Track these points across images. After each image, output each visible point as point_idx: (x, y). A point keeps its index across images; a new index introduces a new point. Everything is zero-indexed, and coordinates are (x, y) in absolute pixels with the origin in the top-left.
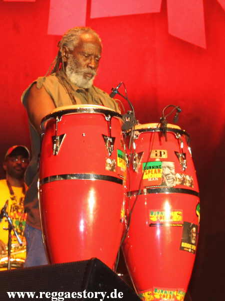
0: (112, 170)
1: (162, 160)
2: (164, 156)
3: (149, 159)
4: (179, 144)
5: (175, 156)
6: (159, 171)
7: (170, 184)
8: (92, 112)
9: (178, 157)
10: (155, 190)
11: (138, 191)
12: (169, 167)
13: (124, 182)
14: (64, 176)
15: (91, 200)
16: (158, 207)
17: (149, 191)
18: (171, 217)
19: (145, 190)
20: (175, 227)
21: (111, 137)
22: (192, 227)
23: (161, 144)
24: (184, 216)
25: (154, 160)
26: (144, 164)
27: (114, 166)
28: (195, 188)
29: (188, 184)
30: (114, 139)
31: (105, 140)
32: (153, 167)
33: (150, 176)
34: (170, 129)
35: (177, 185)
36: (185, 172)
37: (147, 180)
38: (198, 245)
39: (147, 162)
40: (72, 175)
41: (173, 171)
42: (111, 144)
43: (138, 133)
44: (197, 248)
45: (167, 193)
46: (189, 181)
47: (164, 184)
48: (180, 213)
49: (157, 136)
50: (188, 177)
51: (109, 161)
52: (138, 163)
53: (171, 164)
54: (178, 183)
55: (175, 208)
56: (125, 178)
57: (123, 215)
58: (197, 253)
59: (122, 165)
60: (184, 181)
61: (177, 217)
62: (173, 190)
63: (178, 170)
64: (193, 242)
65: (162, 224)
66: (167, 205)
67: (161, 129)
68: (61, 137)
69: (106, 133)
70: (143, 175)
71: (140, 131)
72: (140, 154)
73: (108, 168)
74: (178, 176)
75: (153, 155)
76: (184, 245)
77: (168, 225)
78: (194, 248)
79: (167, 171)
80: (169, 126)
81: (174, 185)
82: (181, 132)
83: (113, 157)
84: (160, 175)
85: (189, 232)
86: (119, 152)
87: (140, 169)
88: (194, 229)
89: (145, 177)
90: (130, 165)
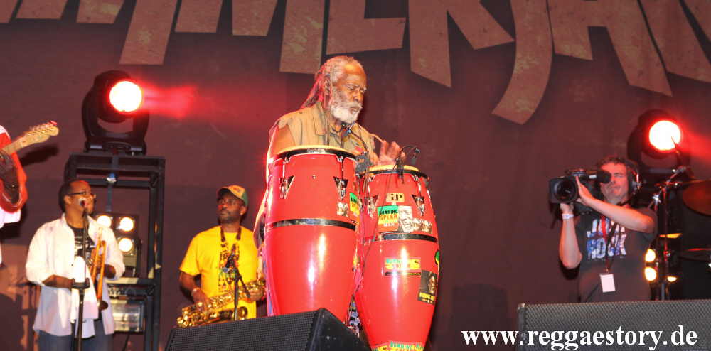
0: (344, 214)
1: (399, 204)
2: (401, 200)
3: (384, 204)
4: (417, 187)
5: (412, 199)
6: (396, 216)
7: (407, 229)
8: (323, 152)
9: (416, 200)
10: (391, 236)
11: (372, 237)
12: (406, 212)
13: (357, 227)
14: (292, 221)
15: (322, 246)
16: (394, 253)
17: (384, 237)
18: (409, 266)
19: (380, 237)
20: (413, 275)
21: (343, 180)
22: (431, 276)
23: (397, 187)
24: (422, 264)
25: (389, 204)
26: (379, 209)
27: (347, 211)
28: (434, 234)
29: (426, 230)
30: (346, 182)
31: (337, 183)
32: (389, 212)
33: (386, 222)
34: (407, 171)
35: (414, 231)
36: (424, 217)
37: (383, 225)
38: (438, 294)
39: (382, 206)
40: (301, 220)
41: (411, 216)
42: (343, 187)
43: (372, 175)
44: (437, 299)
45: (404, 239)
46: (427, 227)
47: (400, 230)
48: (418, 261)
49: (393, 179)
50: (426, 223)
51: (340, 205)
52: (372, 207)
53: (409, 209)
54: (416, 228)
55: (412, 254)
56: (358, 224)
57: (355, 262)
58: (436, 303)
59: (355, 211)
60: (422, 226)
61: (415, 265)
62: (410, 236)
63: (415, 215)
64: (432, 292)
65: (399, 272)
66: (404, 252)
67: (397, 171)
68: (290, 179)
69: (338, 175)
70: (378, 219)
71: (375, 173)
72: (375, 198)
73: (340, 213)
74: (416, 221)
75: (388, 199)
76: (422, 295)
77: (405, 274)
78: (433, 298)
79: (403, 216)
80: (406, 167)
81: (412, 230)
82: (419, 175)
83: (345, 201)
84: (396, 221)
85: (427, 281)
86: (352, 195)
87: (375, 214)
88: (433, 278)
89: (380, 222)
90: (365, 210)
